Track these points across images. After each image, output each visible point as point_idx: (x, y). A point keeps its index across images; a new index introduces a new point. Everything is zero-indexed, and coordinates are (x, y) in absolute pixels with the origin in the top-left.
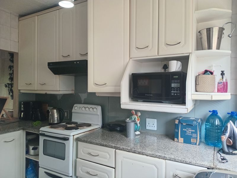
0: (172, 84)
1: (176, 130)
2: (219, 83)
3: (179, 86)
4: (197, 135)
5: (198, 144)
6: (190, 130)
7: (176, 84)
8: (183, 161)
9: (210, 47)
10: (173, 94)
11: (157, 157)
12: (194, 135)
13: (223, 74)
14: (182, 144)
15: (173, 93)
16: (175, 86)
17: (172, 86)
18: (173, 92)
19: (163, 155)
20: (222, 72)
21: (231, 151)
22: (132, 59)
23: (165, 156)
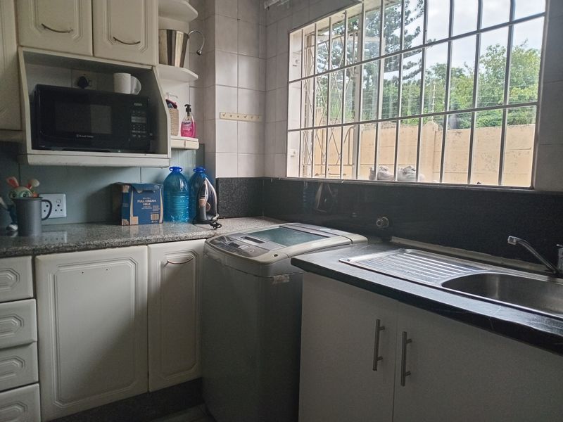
0: (133, 118)
1: (125, 205)
2: (183, 124)
3: (144, 122)
4: (160, 207)
5: (161, 221)
6: (148, 201)
7: (139, 118)
8: (177, 238)
9: (171, 62)
10: (134, 136)
11: (134, 245)
12: (155, 208)
13: (188, 110)
14: (137, 226)
15: (135, 133)
16: (138, 122)
17: (133, 121)
18: (134, 131)
19: (144, 238)
20: (188, 106)
21: (210, 218)
22: (24, 49)
23: (148, 238)
